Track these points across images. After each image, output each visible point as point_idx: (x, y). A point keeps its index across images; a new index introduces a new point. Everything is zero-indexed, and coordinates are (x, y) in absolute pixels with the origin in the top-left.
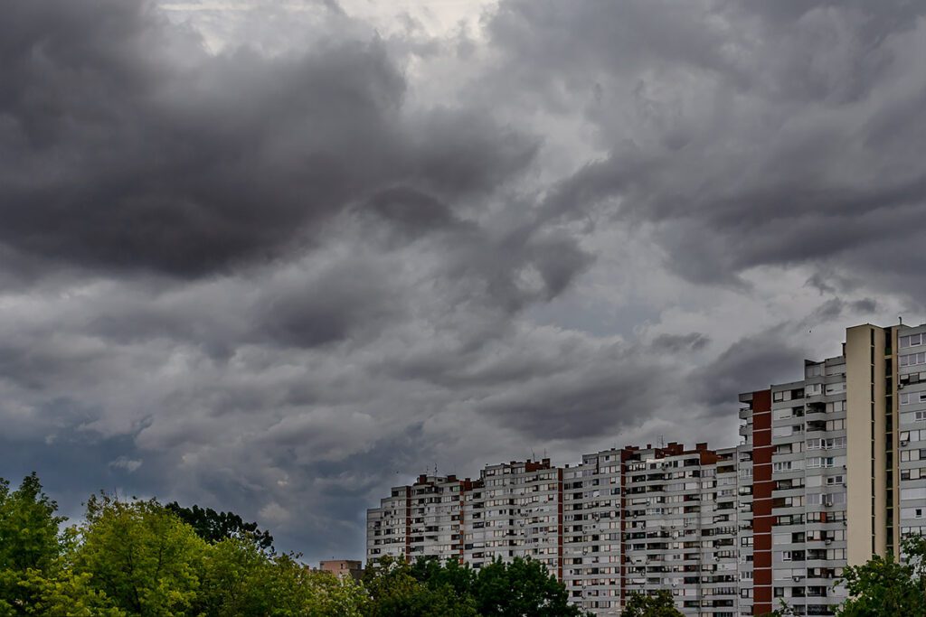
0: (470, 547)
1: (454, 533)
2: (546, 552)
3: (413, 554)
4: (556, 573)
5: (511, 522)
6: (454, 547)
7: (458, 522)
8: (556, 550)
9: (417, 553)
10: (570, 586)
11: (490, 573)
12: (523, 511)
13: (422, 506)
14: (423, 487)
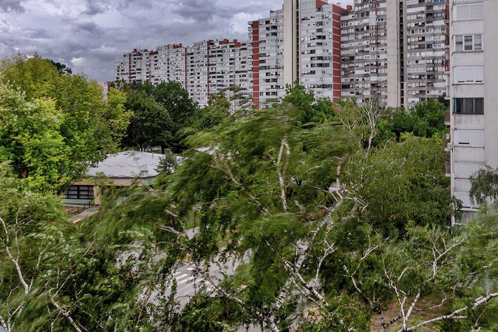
0: (153, 77)
1: (147, 71)
2: (181, 79)
3: (132, 79)
4: (184, 87)
5: (168, 67)
6: (147, 77)
7: (148, 67)
8: (184, 78)
9: (134, 79)
10: (189, 91)
11: (160, 87)
12: (172, 63)
13: (135, 61)
14: (135, 53)
